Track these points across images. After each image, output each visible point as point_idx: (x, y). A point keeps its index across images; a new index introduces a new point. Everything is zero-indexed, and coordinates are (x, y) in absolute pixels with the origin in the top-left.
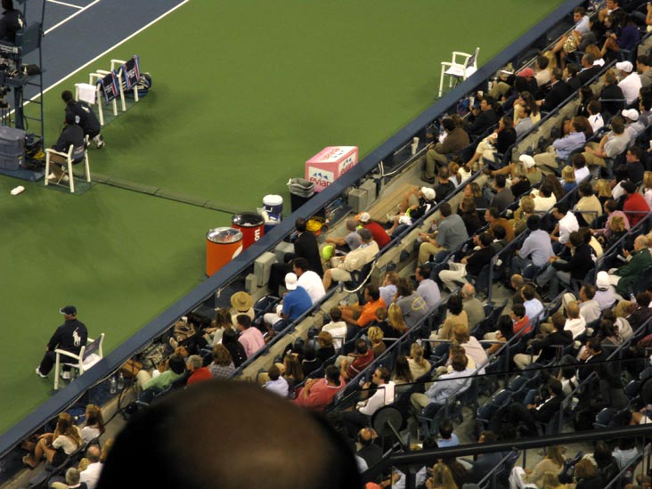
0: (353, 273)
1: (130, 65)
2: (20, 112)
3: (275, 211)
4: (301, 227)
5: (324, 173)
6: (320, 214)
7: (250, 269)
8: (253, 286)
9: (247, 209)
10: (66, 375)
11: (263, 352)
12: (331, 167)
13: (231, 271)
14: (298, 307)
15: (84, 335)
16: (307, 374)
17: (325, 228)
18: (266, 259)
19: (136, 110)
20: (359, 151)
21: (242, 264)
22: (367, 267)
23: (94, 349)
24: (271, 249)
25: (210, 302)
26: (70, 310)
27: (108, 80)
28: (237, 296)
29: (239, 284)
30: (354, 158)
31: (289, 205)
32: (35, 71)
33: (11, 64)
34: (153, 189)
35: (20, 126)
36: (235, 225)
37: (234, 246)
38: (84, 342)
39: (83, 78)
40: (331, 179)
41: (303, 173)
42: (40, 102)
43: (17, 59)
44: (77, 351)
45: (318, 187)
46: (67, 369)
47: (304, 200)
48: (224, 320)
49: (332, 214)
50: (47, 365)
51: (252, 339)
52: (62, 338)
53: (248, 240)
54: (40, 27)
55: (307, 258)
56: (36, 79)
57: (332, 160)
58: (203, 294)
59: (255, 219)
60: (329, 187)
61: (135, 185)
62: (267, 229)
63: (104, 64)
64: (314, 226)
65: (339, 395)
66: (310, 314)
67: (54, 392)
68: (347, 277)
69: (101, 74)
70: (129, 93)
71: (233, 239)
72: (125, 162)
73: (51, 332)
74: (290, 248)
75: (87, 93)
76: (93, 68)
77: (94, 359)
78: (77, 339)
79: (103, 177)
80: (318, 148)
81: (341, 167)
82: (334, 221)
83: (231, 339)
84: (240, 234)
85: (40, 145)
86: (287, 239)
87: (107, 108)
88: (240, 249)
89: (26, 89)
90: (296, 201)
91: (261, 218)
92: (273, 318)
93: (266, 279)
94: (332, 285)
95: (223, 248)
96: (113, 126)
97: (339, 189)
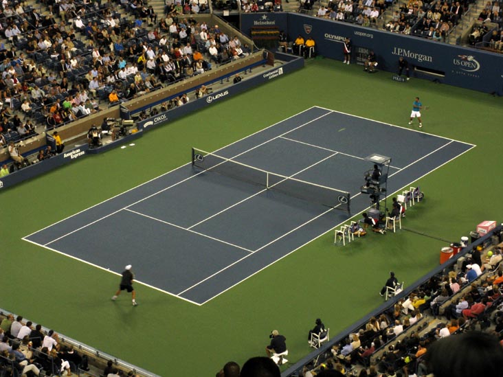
0: (492, 266)
1: (417, 189)
2: (378, 204)
3: (466, 242)
4: (475, 248)
5: (484, 230)
6: (482, 245)
7: (456, 262)
8: (456, 268)
9: (456, 241)
10: (390, 296)
11: (459, 292)
12: (486, 228)
13: (449, 263)
14: (472, 276)
15: (396, 282)
16: (475, 301)
17: (483, 249)
18: (461, 259)
19: (418, 205)
20: (496, 223)
21: (453, 261)
22: (498, 264)
23: (399, 287)
24: (464, 256)
25: (441, 273)
26: (392, 274)
27: (409, 194)
29: (451, 268)
30: (494, 225)
31: (470, 241)
32: (384, 190)
33: (376, 187)
34: (423, 233)
35: (378, 208)
36: (451, 247)
37: (450, 254)
38: (396, 285)
39: (400, 193)
40: (486, 232)
41: (476, 229)
42: (385, 201)
43: (378, 186)
44: (394, 288)
45: (481, 235)
46: (390, 293)
47: (476, 239)
48: (447, 279)
49: (486, 244)
50: (383, 291)
51: (455, 287)
52: (389, 283)
53: (455, 252)
54: (387, 175)
56: (384, 193)
57: (486, 225)
58: (439, 270)
59: (458, 245)
60: (485, 235)
61: (415, 231)
62: (462, 248)
63: (408, 188)
64: (479, 248)
65: (486, 309)
66: (476, 280)
67: (386, 301)
68: (490, 267)
69: (406, 192)
70: (416, 199)
71: (450, 252)
72: (412, 223)
73: (386, 281)
74: (470, 256)
75: (401, 198)
76: (404, 190)
77: (400, 291)
78: (394, 284)
79: (405, 228)
80: (482, 222)
81: (490, 228)
82: (486, 248)
84: (452, 250)
85: (384, 216)
86: (469, 253)
87: (408, 205)
88: (452, 255)
89: (381, 196)
90: (473, 239)
91: (460, 245)
92: (464, 279)
93: (461, 266)
94: (484, 270)
95: (446, 254)
96: (410, 210)
97: (489, 235)
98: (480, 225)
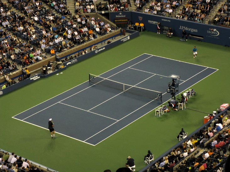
1: (192, 90)
2: (175, 97)
3: (215, 114)
4: (219, 116)
5: (223, 108)
6: (222, 115)
7: (211, 123)
8: (211, 126)
9: (211, 113)
10: (181, 139)
11: (213, 136)
13: (208, 123)
15: (184, 133)
16: (220, 140)
17: (223, 117)
18: (213, 121)
19: (193, 97)
20: (229, 105)
21: (210, 122)
23: (186, 135)
24: (214, 120)
25: (204, 128)
26: (182, 129)
28: (209, 128)
29: (209, 126)
30: (228, 106)
32: (177, 91)
33: (173, 90)
34: (195, 110)
35: (175, 99)
36: (208, 116)
38: (184, 134)
39: (185, 92)
40: (224, 109)
41: (220, 108)
42: (178, 96)
43: (174, 89)
44: (183, 135)
45: (222, 110)
46: (181, 138)
47: (220, 112)
48: (207, 131)
49: (224, 114)
50: (178, 137)
51: (211, 134)
52: (181, 133)
53: (210, 118)
54: (178, 84)
55: (220, 121)
56: (177, 92)
57: (224, 106)
59: (212, 115)
60: (224, 110)
61: (192, 109)
62: (214, 117)
63: (188, 90)
64: (221, 116)
65: (225, 144)
67: (179, 142)
68: (227, 125)
69: (187, 91)
70: (192, 95)
71: (208, 118)
72: (191, 106)
73: (179, 132)
75: (185, 94)
77: (186, 137)
78: (183, 133)
79: (188, 108)
80: (222, 104)
81: (226, 107)
82: (224, 116)
83: (207, 134)
85: (178, 102)
86: (217, 118)
87: (188, 97)
88: (209, 120)
89: (176, 94)
90: (218, 112)
92: (215, 131)
93: (213, 125)
94: (224, 126)
95: (206, 119)
96: (190, 100)
98: (221, 106)
